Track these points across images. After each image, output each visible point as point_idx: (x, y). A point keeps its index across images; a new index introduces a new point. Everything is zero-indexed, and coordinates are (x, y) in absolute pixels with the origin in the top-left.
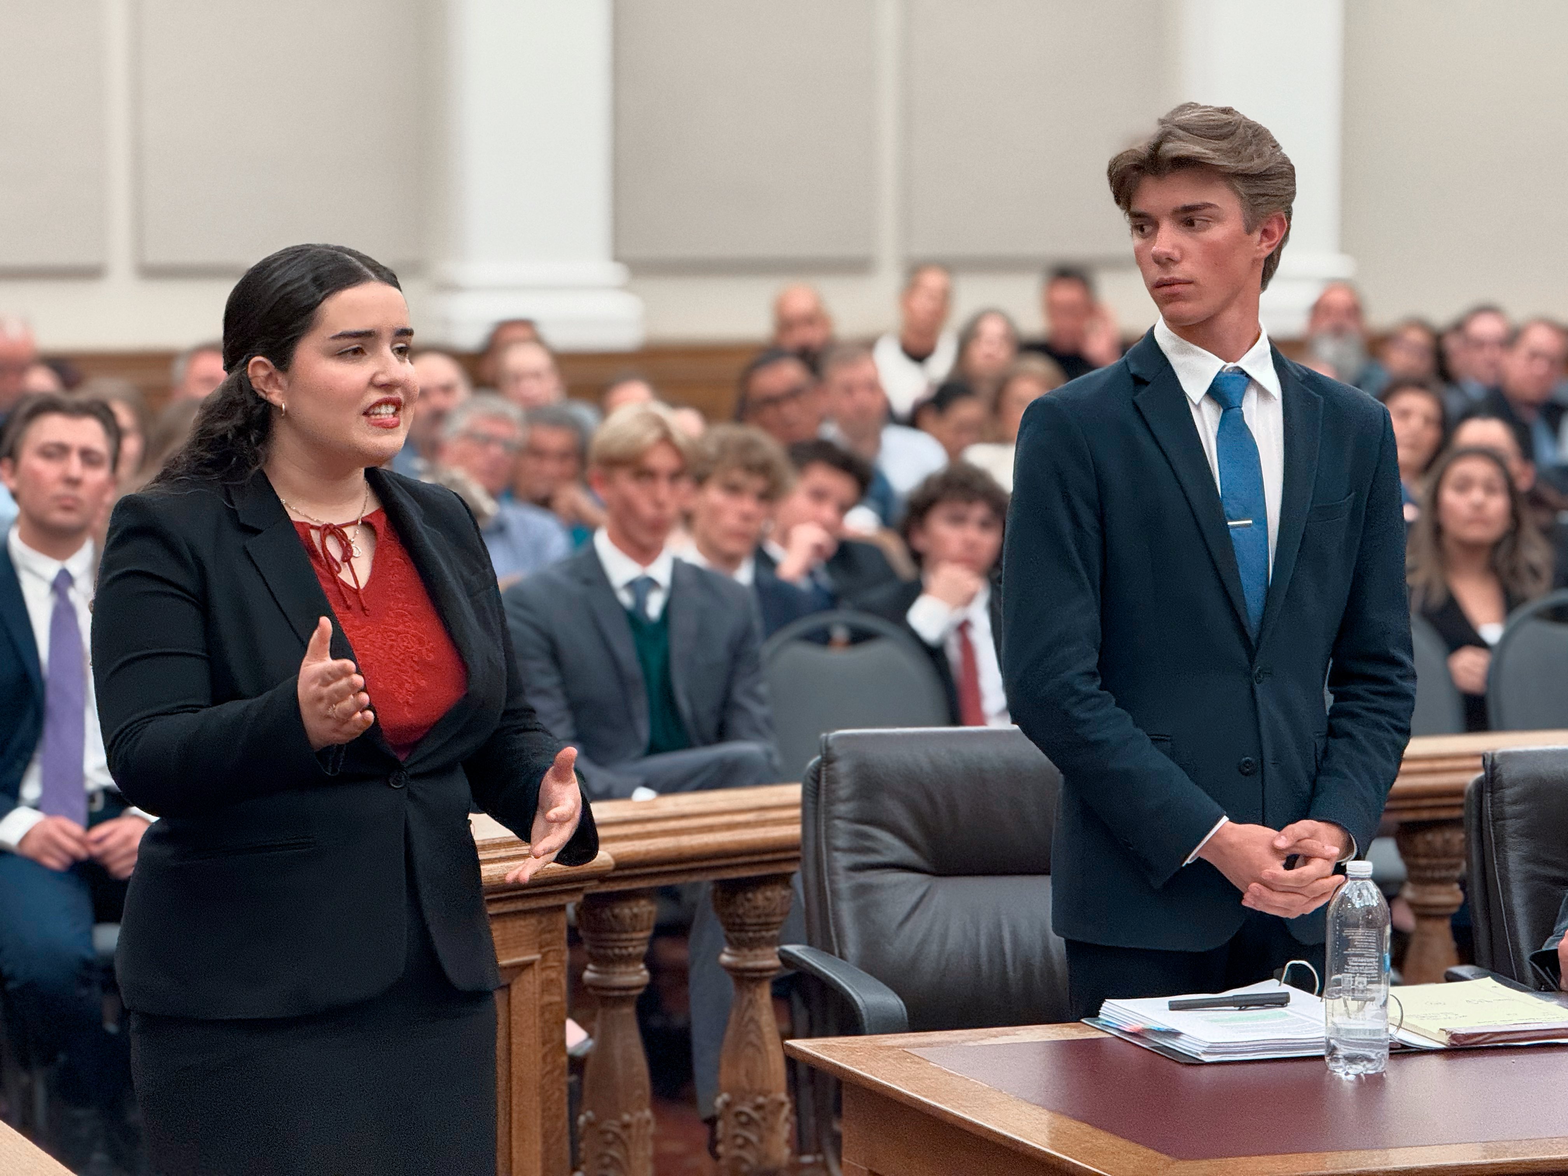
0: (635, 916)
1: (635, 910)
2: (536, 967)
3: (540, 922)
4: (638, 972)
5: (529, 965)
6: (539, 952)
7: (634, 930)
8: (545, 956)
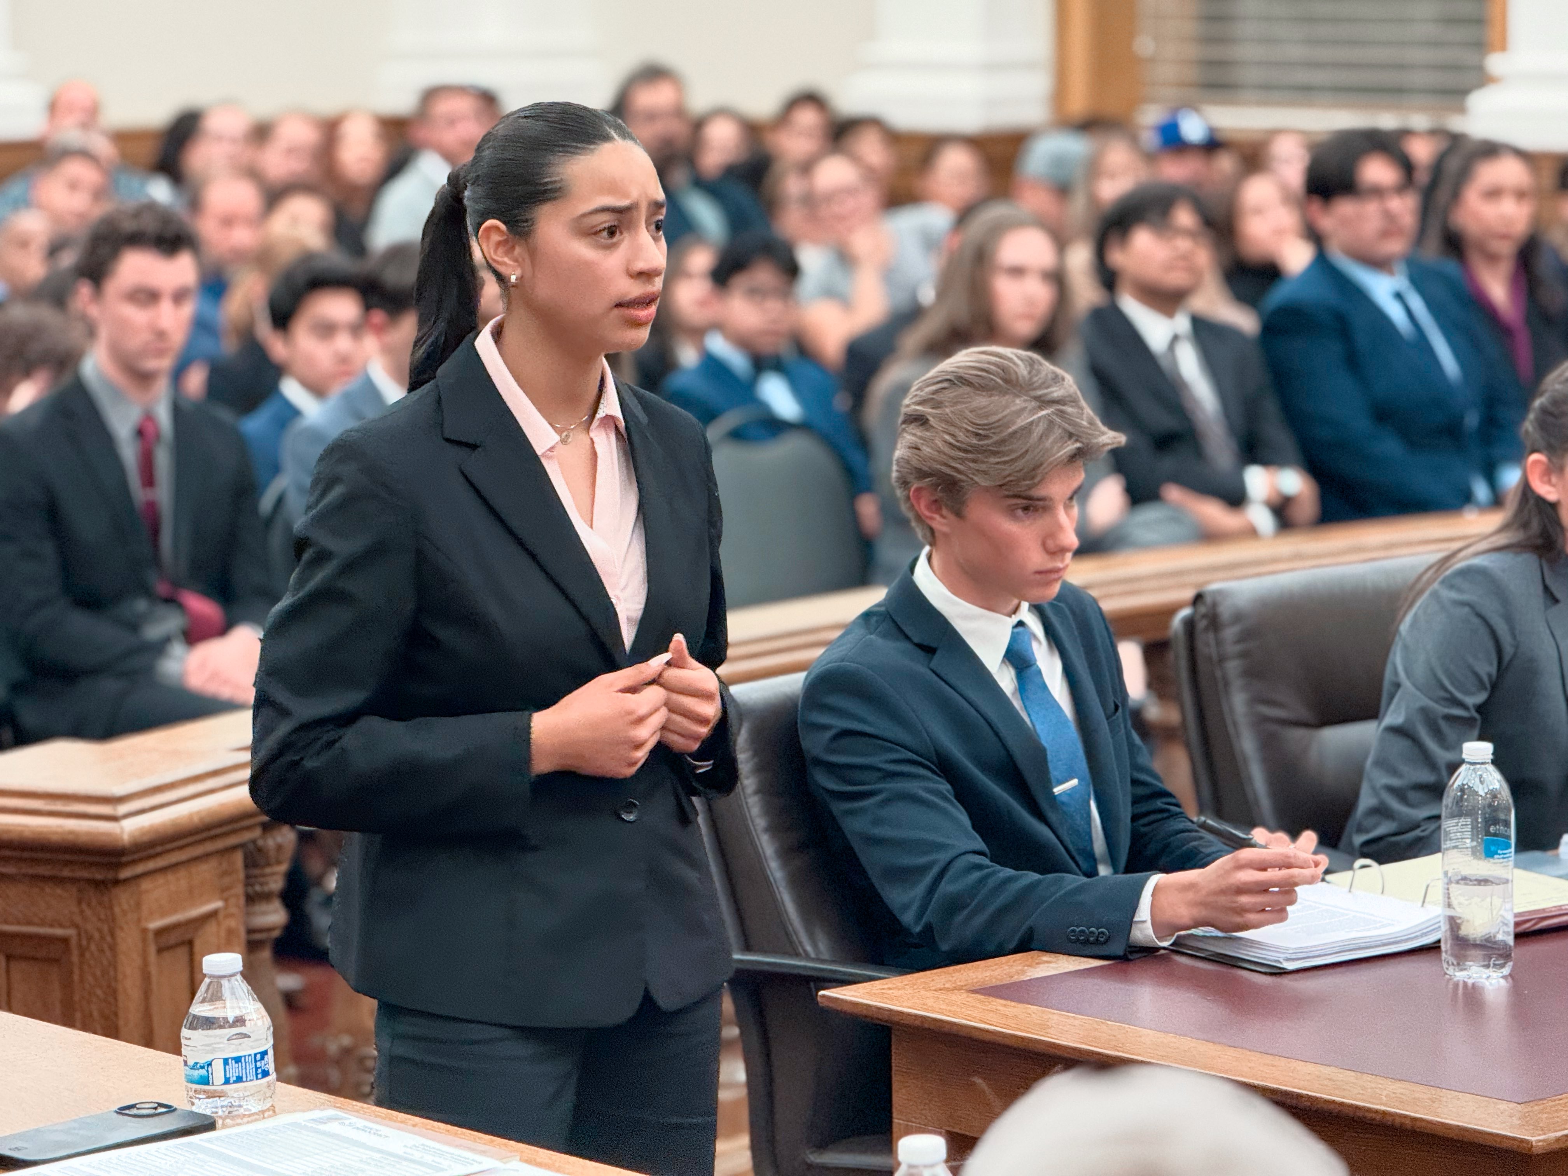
0: (279, 848)
1: (279, 839)
2: (221, 916)
3: (220, 864)
4: (276, 911)
5: (213, 914)
6: (221, 899)
7: (279, 863)
8: (226, 900)
